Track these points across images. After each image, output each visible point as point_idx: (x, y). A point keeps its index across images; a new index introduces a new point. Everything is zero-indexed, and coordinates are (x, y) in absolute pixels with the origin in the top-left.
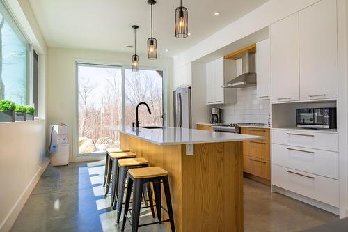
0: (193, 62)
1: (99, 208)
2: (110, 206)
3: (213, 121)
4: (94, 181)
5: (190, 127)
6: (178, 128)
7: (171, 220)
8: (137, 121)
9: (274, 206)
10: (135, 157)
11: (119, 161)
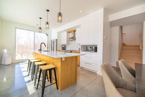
0: (58, 33)
1: (26, 81)
2: (30, 79)
3: (63, 49)
4: (22, 70)
5: (56, 51)
6: (52, 51)
7: (56, 83)
8: (41, 49)
9: (81, 72)
10: (41, 61)
11: (35, 63)
